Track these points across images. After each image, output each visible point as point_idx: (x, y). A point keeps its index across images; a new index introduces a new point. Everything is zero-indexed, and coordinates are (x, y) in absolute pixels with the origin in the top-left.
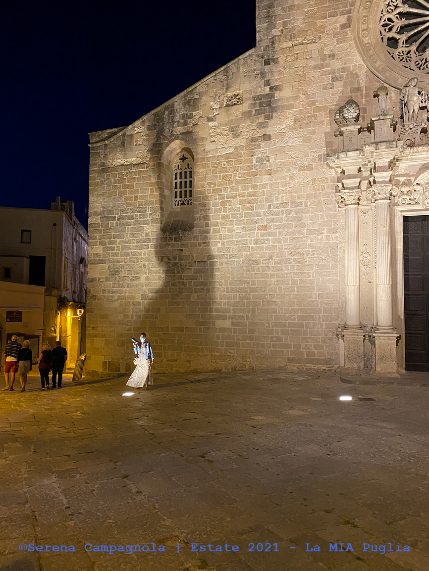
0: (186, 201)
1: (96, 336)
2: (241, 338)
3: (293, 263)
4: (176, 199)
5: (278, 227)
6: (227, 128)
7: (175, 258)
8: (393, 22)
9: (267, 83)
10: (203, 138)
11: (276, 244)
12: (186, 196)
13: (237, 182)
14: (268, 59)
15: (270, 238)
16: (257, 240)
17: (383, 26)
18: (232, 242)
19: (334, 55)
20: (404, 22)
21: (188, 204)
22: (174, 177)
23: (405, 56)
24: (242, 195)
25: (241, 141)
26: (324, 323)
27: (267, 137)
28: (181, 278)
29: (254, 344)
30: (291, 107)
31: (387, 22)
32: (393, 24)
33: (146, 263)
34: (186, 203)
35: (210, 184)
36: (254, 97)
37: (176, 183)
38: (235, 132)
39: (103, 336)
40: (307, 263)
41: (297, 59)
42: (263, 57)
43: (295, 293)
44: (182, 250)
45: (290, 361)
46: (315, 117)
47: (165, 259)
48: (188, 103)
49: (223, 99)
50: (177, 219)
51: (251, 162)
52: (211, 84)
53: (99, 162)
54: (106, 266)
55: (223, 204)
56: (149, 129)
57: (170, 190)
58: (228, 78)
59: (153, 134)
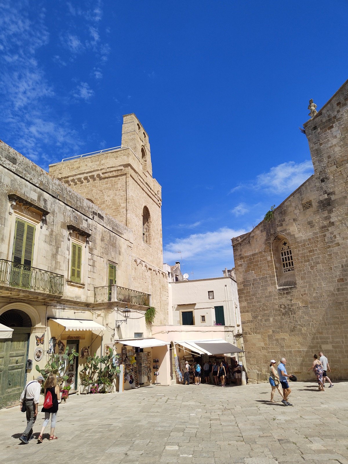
0: (290, 268)
2: (341, 357)
4: (284, 268)
6: (306, 223)
7: (288, 305)
9: (325, 192)
10: (293, 231)
12: (290, 266)
14: (323, 178)
15: (347, 287)
16: (339, 289)
21: (292, 270)
22: (281, 255)
25: (317, 229)
27: (332, 224)
28: (294, 318)
33: (272, 310)
34: (291, 269)
36: (319, 202)
37: (283, 258)
38: (311, 224)
41: (341, 174)
42: (319, 178)
44: (292, 300)
47: (283, 306)
48: (281, 213)
49: (301, 207)
50: (286, 280)
51: (325, 240)
52: (292, 200)
53: (238, 254)
54: (250, 314)
55: (312, 268)
56: (262, 231)
57: (280, 263)
58: (301, 194)
59: (264, 234)
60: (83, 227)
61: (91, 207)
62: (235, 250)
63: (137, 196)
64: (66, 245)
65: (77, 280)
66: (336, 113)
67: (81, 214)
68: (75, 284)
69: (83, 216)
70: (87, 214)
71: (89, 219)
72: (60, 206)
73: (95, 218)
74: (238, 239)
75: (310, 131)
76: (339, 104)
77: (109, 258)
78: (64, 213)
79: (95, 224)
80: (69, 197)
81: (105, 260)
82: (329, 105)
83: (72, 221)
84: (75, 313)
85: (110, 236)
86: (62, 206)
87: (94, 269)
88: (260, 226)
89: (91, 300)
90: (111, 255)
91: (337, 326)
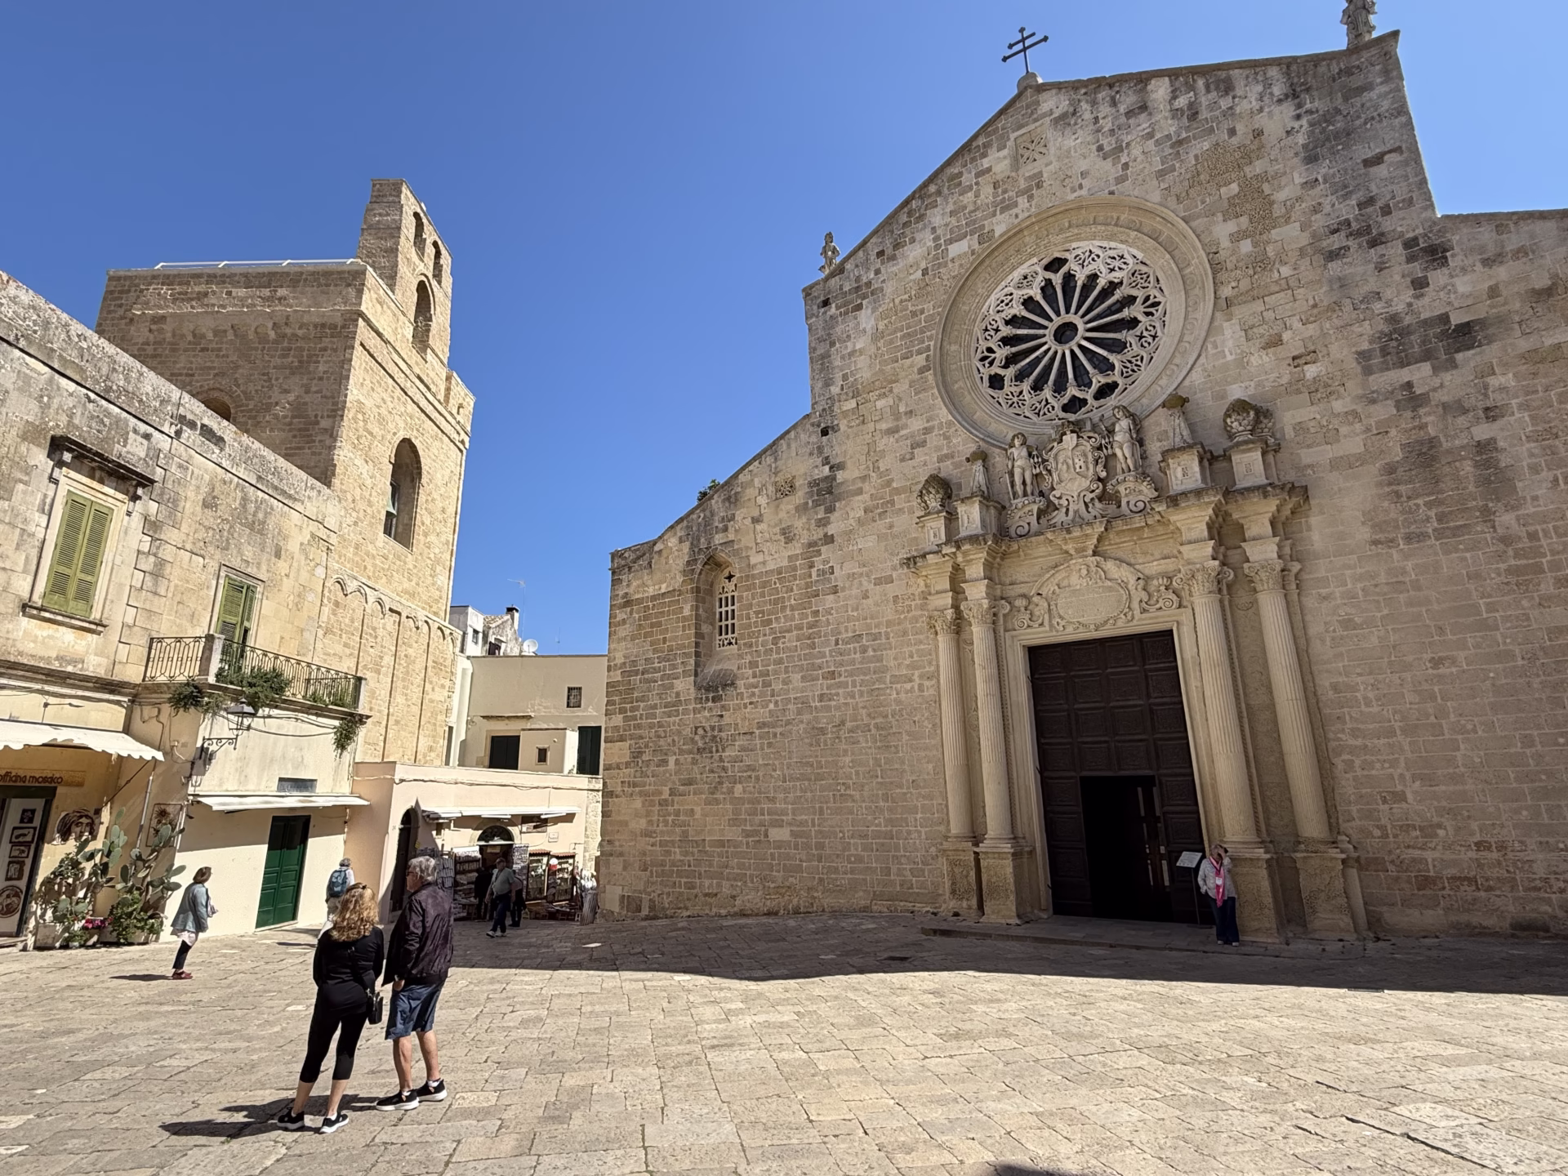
1: (611, 855)
2: (804, 858)
3: (874, 731)
4: (720, 638)
5: (851, 673)
6: (777, 530)
7: (713, 728)
8: (994, 352)
9: (827, 461)
10: (747, 548)
11: (849, 700)
12: (733, 632)
13: (793, 609)
14: (827, 427)
15: (841, 691)
16: (822, 695)
17: (983, 359)
18: (789, 700)
19: (911, 412)
20: (1008, 350)
22: (717, 604)
23: (1015, 399)
24: (799, 628)
25: (797, 549)
26: (923, 830)
27: (829, 539)
28: (721, 760)
29: (823, 867)
30: (860, 492)
31: (986, 354)
32: (993, 355)
33: (676, 738)
35: (757, 613)
36: (810, 483)
37: (721, 613)
38: (788, 535)
39: (621, 854)
40: (894, 730)
41: (863, 422)
42: (819, 426)
43: (880, 780)
44: (722, 716)
45: (876, 896)
46: (892, 502)
47: (700, 731)
48: (728, 499)
49: (771, 489)
50: (720, 667)
51: (810, 576)
52: (756, 471)
53: (621, 593)
54: (626, 744)
55: (775, 641)
56: (681, 541)
57: (712, 624)
58: (776, 459)
59: (686, 547)
60: (128, 452)
61: (173, 400)
62: (615, 582)
63: (378, 407)
64: (39, 496)
65: (74, 607)
66: (872, 276)
67: (125, 415)
68: (59, 618)
69: (135, 420)
70: (154, 419)
71: (156, 434)
72: (28, 372)
73: (184, 435)
74: (626, 555)
75: (815, 307)
76: (881, 254)
77: (229, 561)
78: (42, 397)
79: (184, 454)
80: (75, 353)
81: (213, 566)
82: (861, 253)
83: (77, 428)
84: (46, 705)
85: (245, 499)
86: (39, 374)
87: (156, 584)
88: (680, 526)
89: (133, 674)
90: (241, 554)
91: (806, 783)
